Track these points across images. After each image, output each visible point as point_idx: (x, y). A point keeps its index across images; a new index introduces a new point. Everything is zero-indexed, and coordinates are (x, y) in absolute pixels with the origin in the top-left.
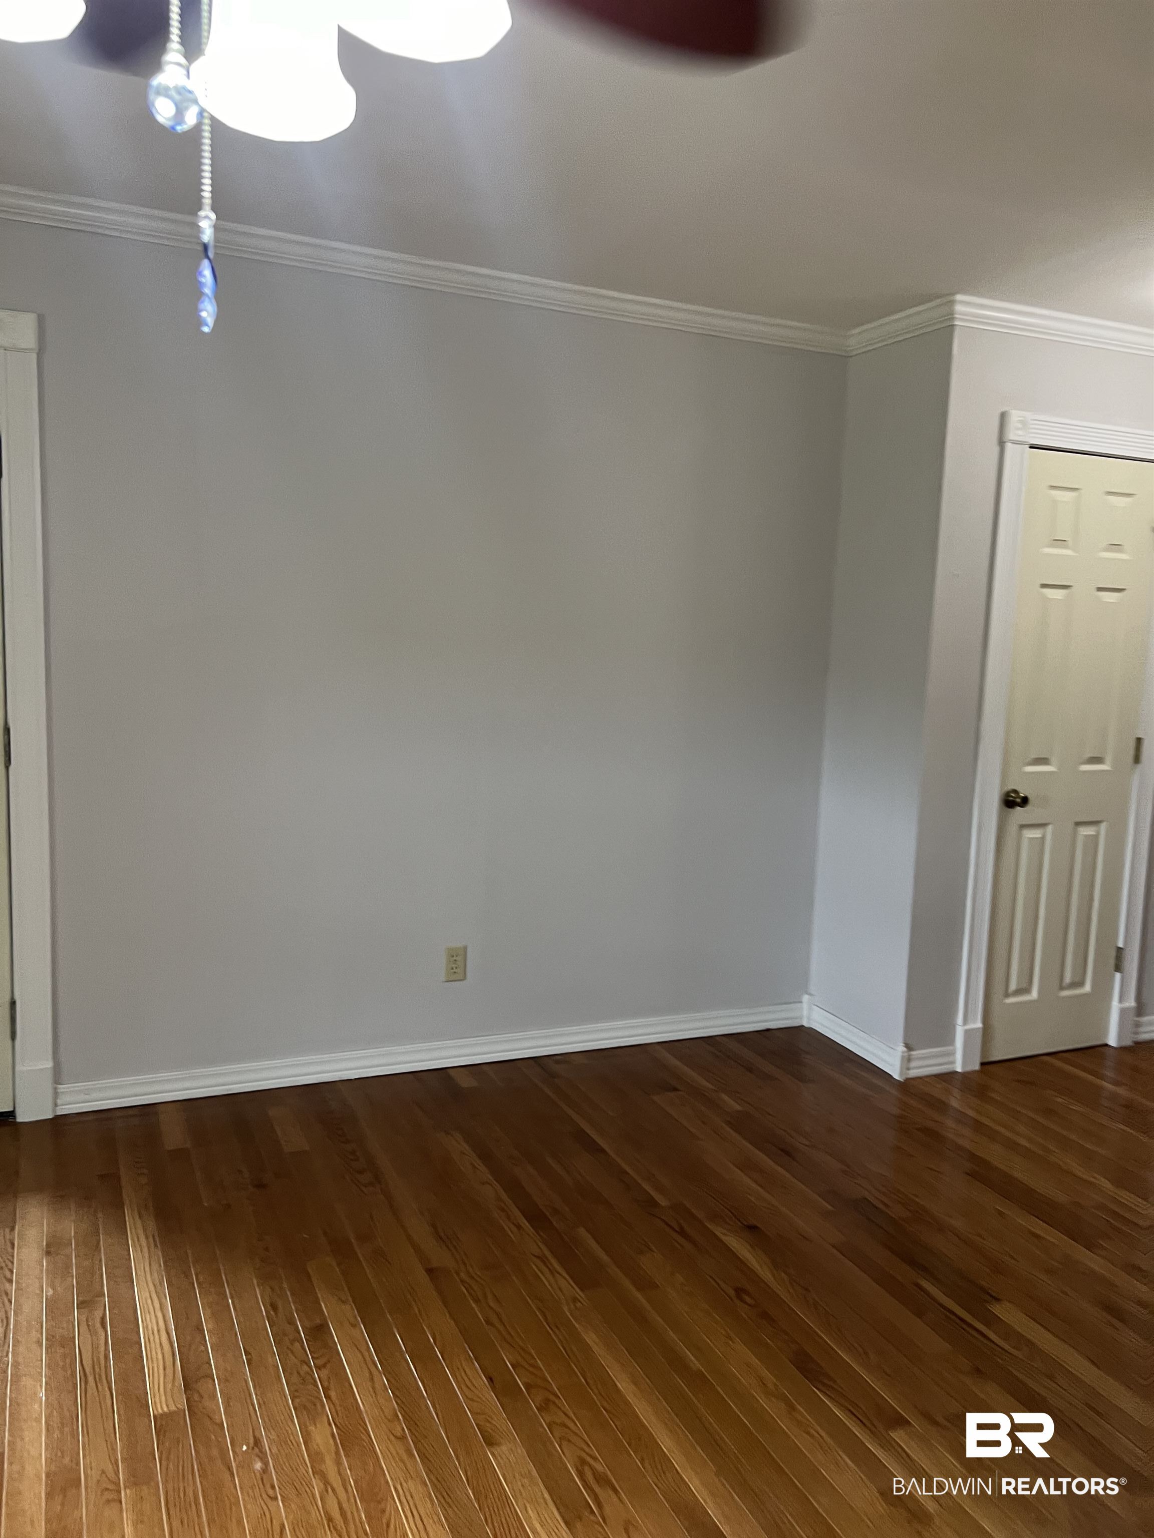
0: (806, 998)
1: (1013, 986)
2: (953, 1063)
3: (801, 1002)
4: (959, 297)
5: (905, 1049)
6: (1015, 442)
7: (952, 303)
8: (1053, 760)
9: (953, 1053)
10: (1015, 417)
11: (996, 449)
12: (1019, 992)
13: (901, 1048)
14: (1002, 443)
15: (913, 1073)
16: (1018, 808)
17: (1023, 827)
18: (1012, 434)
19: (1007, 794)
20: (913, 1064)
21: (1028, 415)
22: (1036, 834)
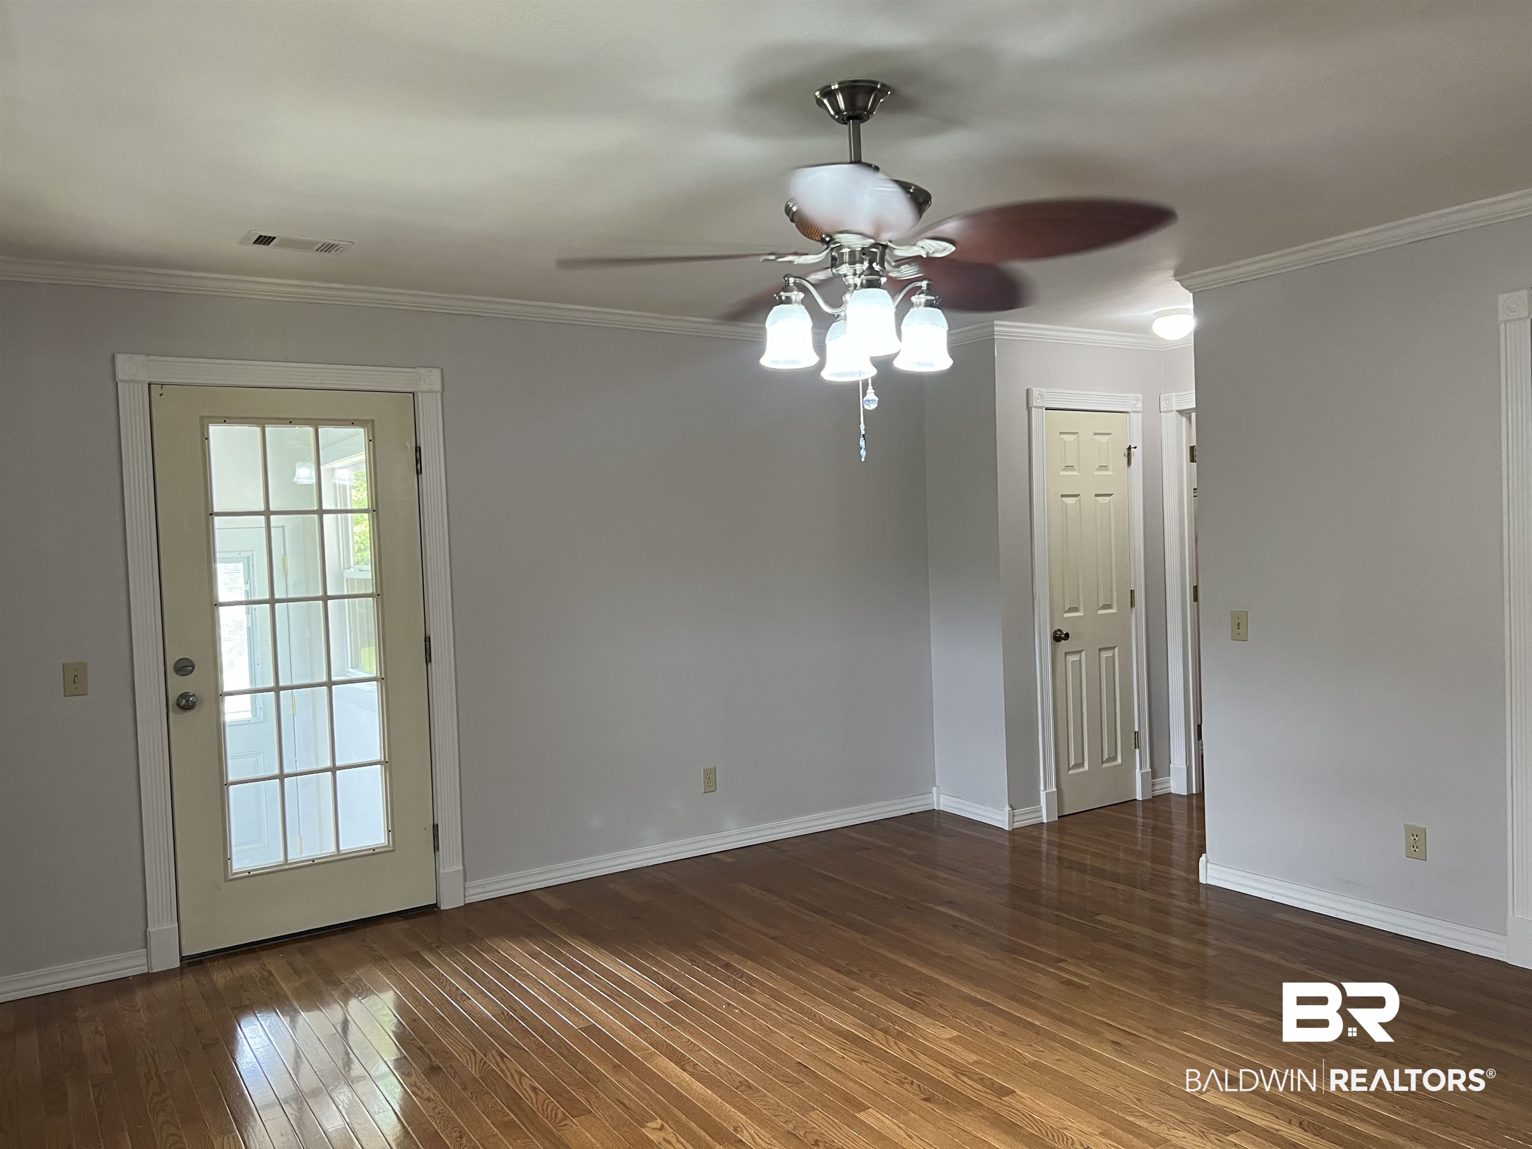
0: (934, 789)
1: (1072, 763)
2: (1041, 816)
3: (931, 793)
4: (996, 322)
5: (1010, 809)
6: (1036, 407)
7: (993, 326)
8: (1081, 608)
9: (1041, 810)
10: (1035, 392)
11: (1026, 412)
12: (1077, 766)
13: (1007, 808)
14: (1029, 409)
15: (1017, 825)
16: (1063, 641)
17: (1066, 654)
18: (1035, 402)
19: (1055, 633)
20: (1016, 819)
21: (1043, 390)
22: (1076, 658)
